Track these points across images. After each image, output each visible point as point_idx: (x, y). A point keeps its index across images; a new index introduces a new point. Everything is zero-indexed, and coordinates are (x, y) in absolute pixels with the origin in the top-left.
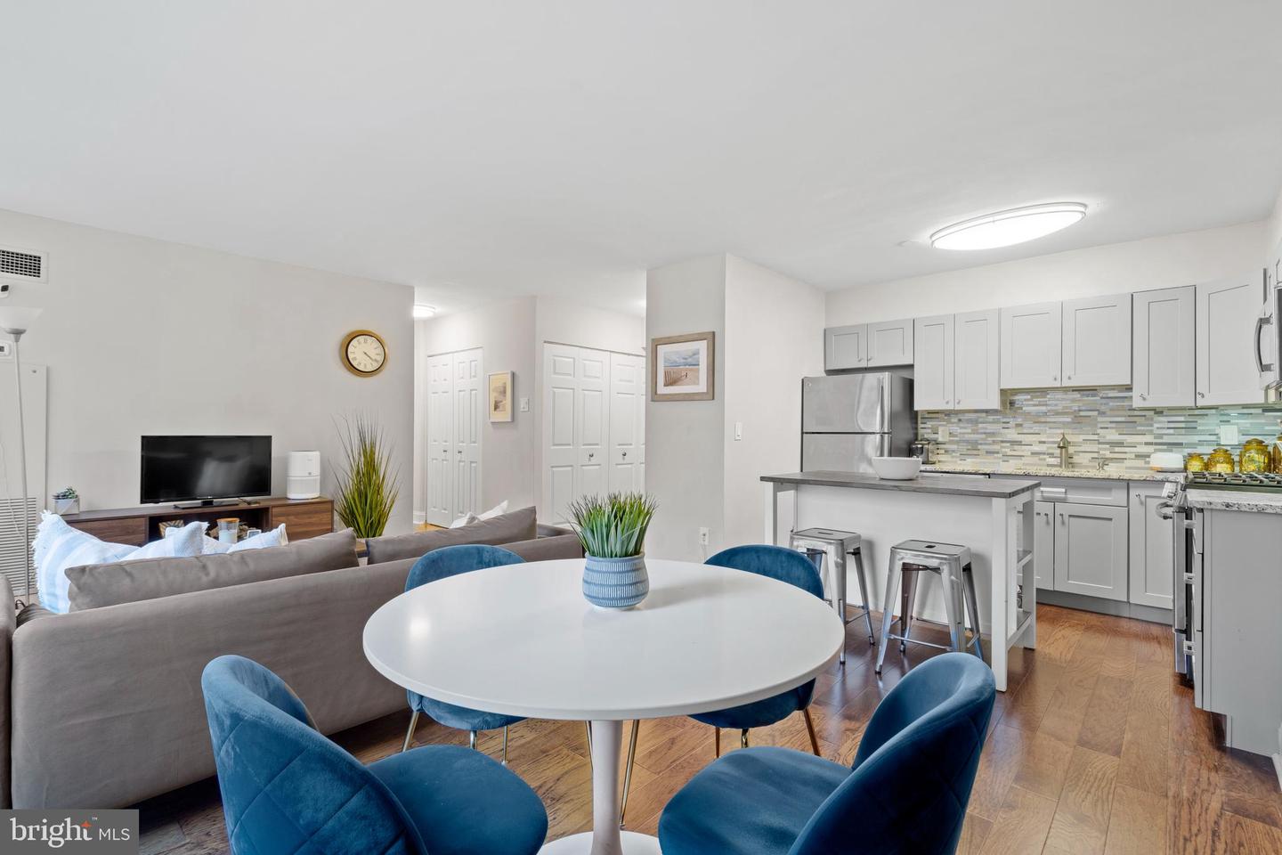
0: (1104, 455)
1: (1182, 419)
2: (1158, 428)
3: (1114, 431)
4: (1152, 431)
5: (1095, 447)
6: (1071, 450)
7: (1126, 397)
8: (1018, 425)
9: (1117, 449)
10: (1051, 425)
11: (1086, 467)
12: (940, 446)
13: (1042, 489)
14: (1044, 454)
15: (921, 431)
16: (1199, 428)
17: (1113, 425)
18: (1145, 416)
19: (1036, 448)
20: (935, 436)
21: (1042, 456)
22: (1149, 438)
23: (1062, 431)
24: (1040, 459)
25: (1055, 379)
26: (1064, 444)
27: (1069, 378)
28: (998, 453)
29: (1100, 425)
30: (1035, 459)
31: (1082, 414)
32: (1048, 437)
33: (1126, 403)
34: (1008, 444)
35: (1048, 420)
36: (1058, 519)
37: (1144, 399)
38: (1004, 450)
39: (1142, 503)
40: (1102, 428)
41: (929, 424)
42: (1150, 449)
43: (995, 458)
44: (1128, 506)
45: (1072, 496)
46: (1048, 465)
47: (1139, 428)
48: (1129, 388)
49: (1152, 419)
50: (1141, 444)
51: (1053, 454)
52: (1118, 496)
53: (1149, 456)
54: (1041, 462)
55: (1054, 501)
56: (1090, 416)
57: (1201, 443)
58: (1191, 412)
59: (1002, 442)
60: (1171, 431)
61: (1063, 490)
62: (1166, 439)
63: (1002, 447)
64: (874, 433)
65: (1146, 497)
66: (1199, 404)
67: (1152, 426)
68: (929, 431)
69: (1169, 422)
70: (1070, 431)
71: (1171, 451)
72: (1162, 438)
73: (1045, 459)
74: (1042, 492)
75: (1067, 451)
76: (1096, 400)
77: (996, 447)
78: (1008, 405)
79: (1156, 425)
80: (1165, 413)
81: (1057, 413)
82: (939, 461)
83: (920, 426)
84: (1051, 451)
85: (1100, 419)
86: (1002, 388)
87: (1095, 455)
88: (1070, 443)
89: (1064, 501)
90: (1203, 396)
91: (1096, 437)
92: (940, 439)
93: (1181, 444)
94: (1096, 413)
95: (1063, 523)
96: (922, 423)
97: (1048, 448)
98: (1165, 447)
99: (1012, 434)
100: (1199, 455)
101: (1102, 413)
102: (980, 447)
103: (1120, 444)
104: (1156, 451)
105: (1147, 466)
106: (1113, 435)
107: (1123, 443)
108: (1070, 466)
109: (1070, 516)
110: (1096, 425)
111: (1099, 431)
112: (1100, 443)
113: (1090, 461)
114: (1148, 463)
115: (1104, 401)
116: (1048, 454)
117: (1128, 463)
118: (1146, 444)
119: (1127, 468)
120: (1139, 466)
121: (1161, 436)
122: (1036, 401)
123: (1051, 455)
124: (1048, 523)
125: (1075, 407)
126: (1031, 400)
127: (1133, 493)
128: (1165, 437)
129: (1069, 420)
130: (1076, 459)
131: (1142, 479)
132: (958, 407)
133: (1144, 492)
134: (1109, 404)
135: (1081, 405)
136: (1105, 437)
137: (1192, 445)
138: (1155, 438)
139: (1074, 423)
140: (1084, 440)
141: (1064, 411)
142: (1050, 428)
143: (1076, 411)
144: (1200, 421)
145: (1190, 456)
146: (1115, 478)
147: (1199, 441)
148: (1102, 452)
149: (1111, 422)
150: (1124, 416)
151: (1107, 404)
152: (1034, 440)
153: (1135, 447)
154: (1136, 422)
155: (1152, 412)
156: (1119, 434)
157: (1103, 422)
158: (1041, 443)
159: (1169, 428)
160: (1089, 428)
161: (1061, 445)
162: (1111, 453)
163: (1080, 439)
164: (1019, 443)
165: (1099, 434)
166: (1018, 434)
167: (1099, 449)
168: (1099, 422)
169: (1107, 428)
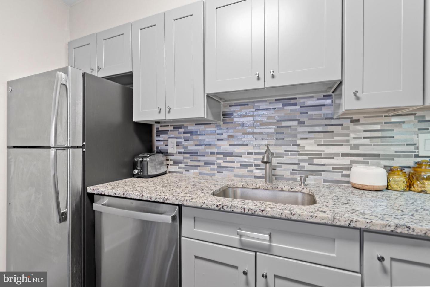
0: (304, 167)
1: (378, 127)
2: (354, 138)
3: (312, 141)
4: (348, 141)
5: (295, 159)
6: (275, 161)
7: (324, 105)
8: (230, 137)
9: (316, 161)
10: (257, 136)
11: (288, 179)
12: (170, 157)
14: (251, 165)
15: (156, 144)
16: (396, 137)
17: (312, 135)
18: (342, 125)
19: (246, 159)
20: (165, 148)
21: (250, 168)
22: (346, 149)
23: (266, 142)
24: (248, 171)
25: (259, 79)
26: (268, 157)
27: (273, 76)
28: (214, 164)
29: (299, 136)
30: (243, 171)
31: (284, 124)
32: (254, 148)
34: (222, 156)
35: (255, 131)
37: (358, 98)
38: (219, 161)
39: (385, 270)
40: (301, 139)
41: (163, 137)
42: (346, 161)
43: (211, 169)
44: (361, 272)
45: (279, 246)
46: (255, 177)
47: (336, 138)
49: (348, 128)
50: (337, 155)
51: (258, 165)
52: (344, 251)
53: (348, 169)
54: (249, 174)
56: (290, 126)
57: (398, 154)
59: (218, 153)
60: (367, 141)
61: (267, 236)
62: (361, 151)
63: (217, 158)
64: (49, 147)
65: (392, 259)
67: (348, 135)
68: (162, 143)
69: (365, 131)
70: (273, 142)
71: (367, 163)
72: (358, 149)
73: (252, 171)
74: (240, 236)
75: (271, 165)
76: (296, 110)
77: (212, 158)
78: (222, 117)
79: (352, 135)
80: (360, 122)
81: (263, 124)
82: (170, 172)
83: (155, 138)
84: (257, 163)
85: (300, 129)
86: (208, 91)
87: (296, 167)
88: (273, 154)
91: (295, 148)
92: (170, 151)
93: (377, 155)
94: (296, 123)
96: (156, 136)
97: (255, 159)
98: (361, 159)
99: (225, 146)
100: (402, 168)
101: (302, 123)
102: (200, 158)
103: (319, 155)
104: (352, 162)
105: (345, 179)
106: (310, 146)
107: (321, 154)
108: (274, 178)
109: (276, 276)
110: (296, 136)
111: (299, 142)
112: (300, 155)
113: (291, 173)
115: (304, 110)
116: (255, 165)
117: (326, 176)
118: (343, 155)
119: (325, 181)
122: (244, 112)
123: (257, 167)
124: (247, 285)
125: (277, 116)
126: (240, 111)
128: (361, 147)
129: (272, 130)
130: (279, 171)
131: (388, 229)
132: (169, 117)
133: (387, 251)
134: (309, 113)
135: (283, 114)
136: (304, 148)
137: (390, 157)
138: (352, 149)
139: (277, 133)
140: (285, 151)
141: (268, 121)
142: (256, 139)
143: (278, 121)
144: (396, 129)
145: (390, 171)
146: (342, 224)
147: (396, 152)
148: (302, 164)
149: (310, 132)
150: (322, 125)
151: (307, 113)
152: (243, 151)
153: (333, 158)
154: (332, 132)
155: (349, 120)
156: (318, 145)
157: (303, 132)
158: (249, 154)
159: (364, 138)
160: (290, 139)
161: (265, 160)
162: (309, 164)
163: (281, 150)
164: (230, 154)
165: (299, 145)
166: (230, 145)
167: (299, 160)
168: (299, 133)
169: (306, 138)
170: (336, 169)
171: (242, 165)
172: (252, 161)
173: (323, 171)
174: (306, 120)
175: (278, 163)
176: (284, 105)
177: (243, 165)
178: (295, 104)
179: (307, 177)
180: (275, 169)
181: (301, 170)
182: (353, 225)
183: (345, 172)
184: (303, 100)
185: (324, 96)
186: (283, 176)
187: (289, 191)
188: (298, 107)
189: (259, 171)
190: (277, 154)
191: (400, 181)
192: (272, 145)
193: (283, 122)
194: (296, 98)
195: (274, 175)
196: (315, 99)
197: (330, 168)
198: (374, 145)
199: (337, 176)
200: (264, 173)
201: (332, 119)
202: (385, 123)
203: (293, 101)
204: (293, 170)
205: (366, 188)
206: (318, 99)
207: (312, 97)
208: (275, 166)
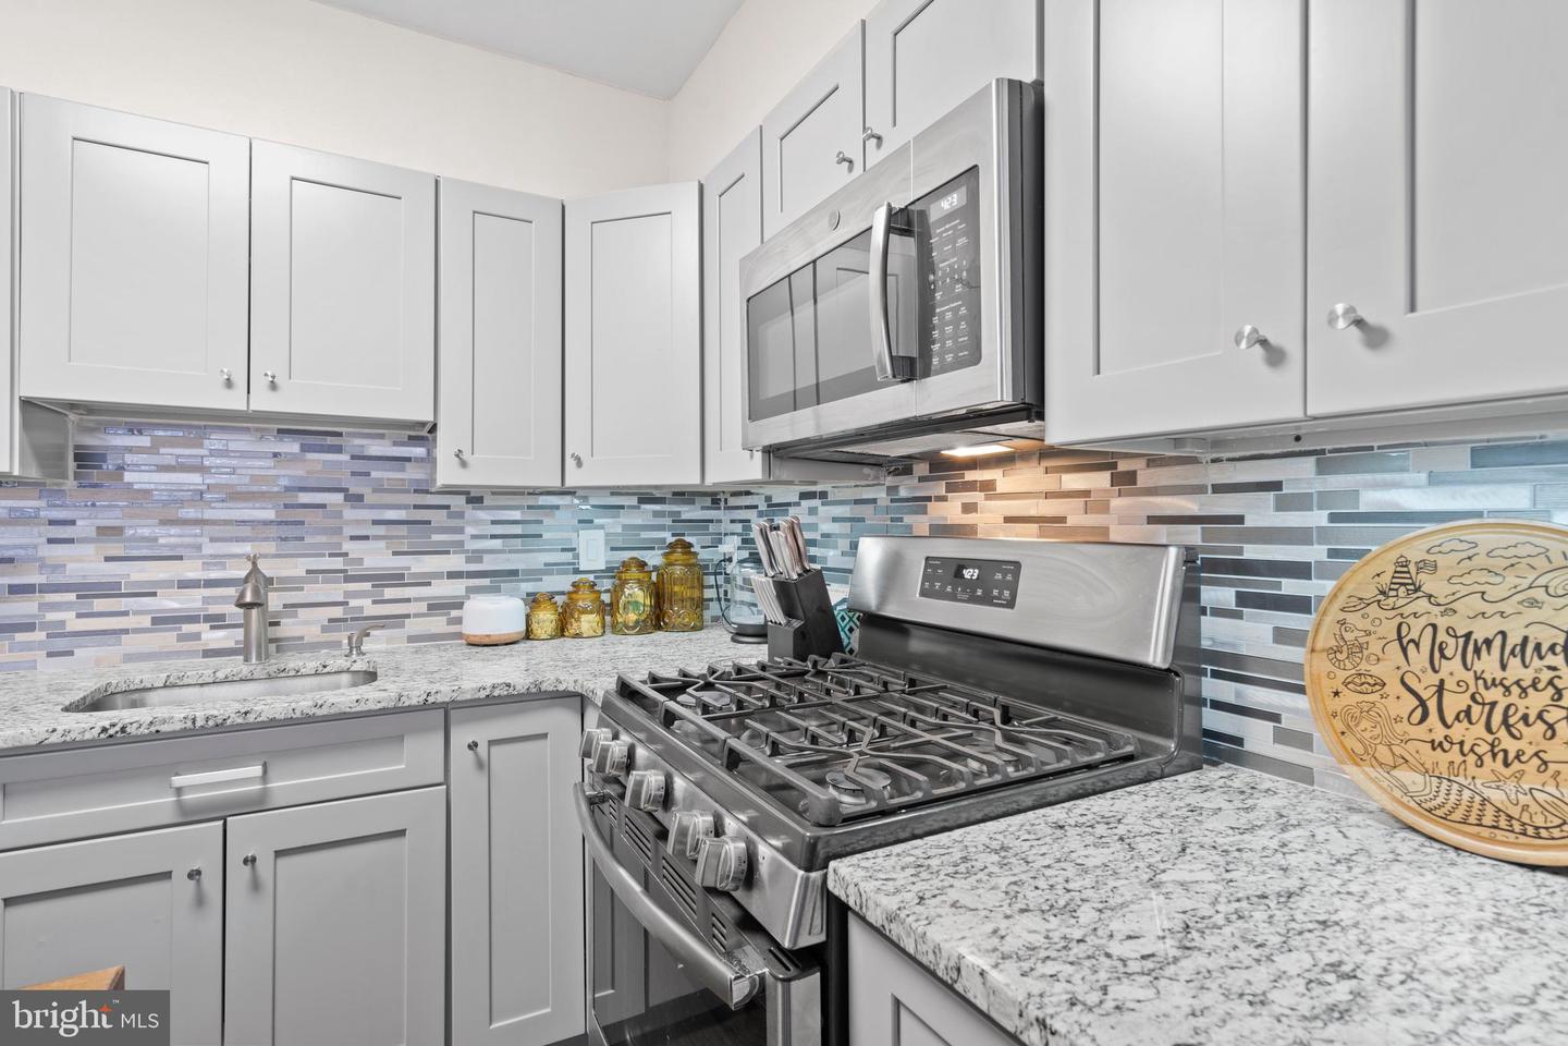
0: (361, 609)
1: (516, 515)
2: (474, 537)
3: (382, 544)
4: (461, 544)
5: (336, 591)
6: (275, 601)
7: (408, 459)
8: (106, 532)
9: (389, 593)
10: (216, 531)
11: (314, 647)
13: (178, 781)
16: (546, 536)
17: (381, 530)
18: (448, 507)
19: (169, 602)
21: (187, 628)
22: (456, 562)
23: (247, 548)
24: (182, 638)
25: (229, 383)
26: (256, 592)
27: (273, 386)
28: (28, 627)
29: (349, 531)
30: (167, 639)
31: (305, 498)
32: (206, 566)
33: (413, 473)
34: (69, 597)
35: (209, 514)
36: (239, 875)
37: (464, 464)
39: (480, 765)
40: (353, 538)
42: (457, 588)
43: (17, 647)
44: (446, 782)
45: (284, 784)
46: (208, 653)
47: (436, 537)
48: (425, 433)
49: (461, 515)
50: (438, 575)
51: (221, 617)
52: (420, 754)
53: (460, 606)
54: (186, 646)
55: (221, 812)
56: (323, 506)
57: (550, 569)
58: (531, 501)
59: (47, 588)
60: (497, 543)
61: (256, 770)
62: (488, 564)
63: (47, 607)
65: (491, 743)
66: (569, 483)
67: (461, 531)
69: (494, 522)
70: (270, 547)
72: (480, 560)
73: (197, 636)
74: (179, 791)
75: (264, 614)
76: (340, 462)
77: (21, 607)
79: (470, 530)
80: (486, 502)
81: (235, 496)
84: (214, 609)
85: (350, 514)
87: (338, 612)
88: (270, 581)
89: (256, 805)
90: (579, 463)
91: (338, 563)
93: (514, 573)
94: (338, 498)
95: (256, 885)
97: (206, 600)
98: (486, 582)
99: (83, 562)
100: (551, 596)
101: (355, 499)
103: (397, 579)
104: (471, 590)
105: (453, 629)
106: (377, 557)
107: (402, 576)
108: (272, 647)
109: (279, 854)
110: (338, 531)
111: (347, 546)
112: (349, 579)
113: (324, 629)
114: (459, 621)
115: (360, 466)
116: (208, 618)
117: (414, 626)
118: (452, 575)
119: (411, 639)
120: (434, 630)
121: (476, 556)
122: (168, 454)
123: (217, 621)
124: (200, 900)
125: (286, 475)
126: (153, 449)
127: (461, 737)
128: (486, 557)
129: (270, 515)
130: (289, 628)
131: (483, 694)
133: (482, 732)
134: (374, 474)
135: (301, 473)
136: (360, 561)
137: (534, 575)
138: (468, 560)
139: (280, 523)
140: (308, 572)
141: (255, 489)
142: (212, 540)
143: (287, 489)
144: (547, 521)
145: (533, 601)
146: (414, 702)
147: (546, 565)
148: (353, 603)
149: (375, 522)
150: (406, 507)
151: (368, 474)
152: (162, 576)
153: (429, 584)
154: (429, 522)
155: (463, 498)
156: (395, 553)
157: (358, 522)
158: (184, 584)
159: (493, 537)
160: (323, 539)
161: (248, 599)
162: (374, 602)
163: (297, 568)
164: (110, 590)
165: (346, 554)
166: (107, 559)
167: (348, 594)
168: (348, 523)
169: (366, 538)
170: (437, 607)
171: (155, 621)
172: (199, 604)
173: (408, 616)
174: (366, 491)
175: (285, 606)
176: (305, 448)
177: (161, 621)
178: (338, 449)
179: (368, 635)
180: (277, 624)
181: (353, 619)
182: (431, 700)
183: (454, 613)
184: (358, 442)
185: (410, 438)
186: (302, 638)
187: (316, 674)
188: (344, 457)
189: (220, 633)
190: (282, 580)
191: (546, 619)
192: (265, 556)
193: (301, 494)
194: (339, 434)
195: (272, 641)
196: (386, 442)
197: (423, 607)
198: (510, 552)
199: (438, 624)
200: (242, 638)
201: (427, 492)
202: (529, 507)
203: (330, 440)
204: (331, 620)
205: (487, 641)
206: (395, 444)
207: (382, 436)
208: (278, 614)
